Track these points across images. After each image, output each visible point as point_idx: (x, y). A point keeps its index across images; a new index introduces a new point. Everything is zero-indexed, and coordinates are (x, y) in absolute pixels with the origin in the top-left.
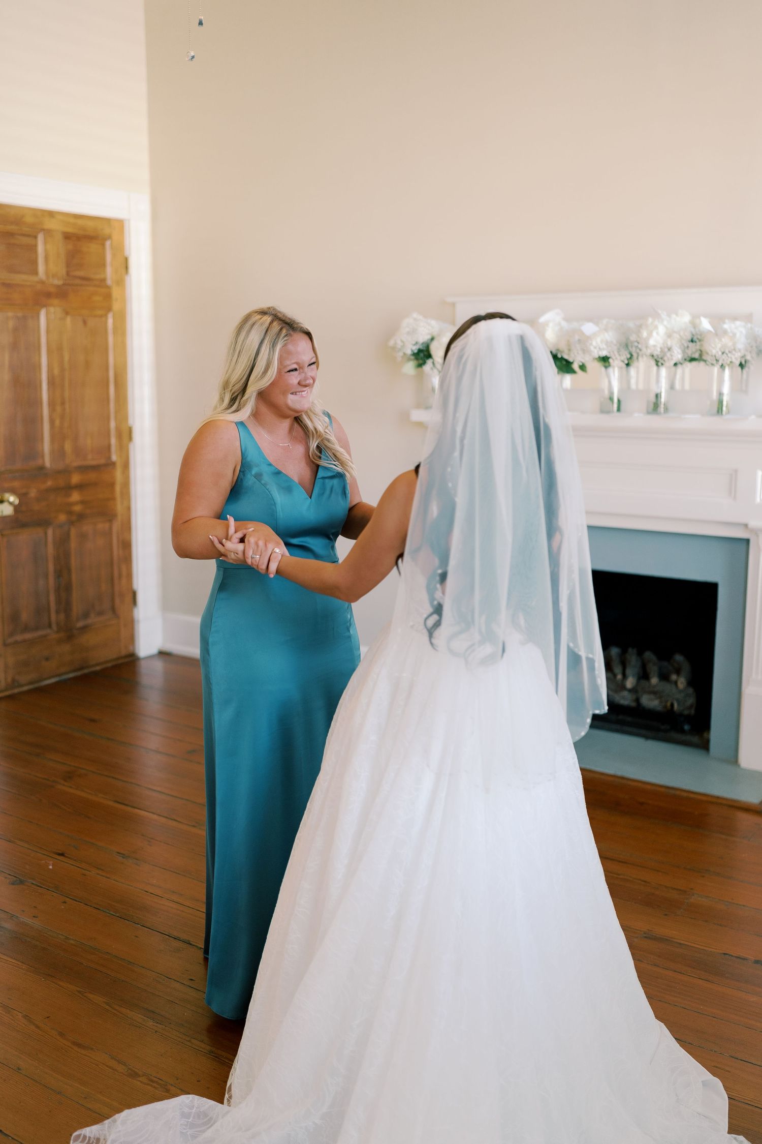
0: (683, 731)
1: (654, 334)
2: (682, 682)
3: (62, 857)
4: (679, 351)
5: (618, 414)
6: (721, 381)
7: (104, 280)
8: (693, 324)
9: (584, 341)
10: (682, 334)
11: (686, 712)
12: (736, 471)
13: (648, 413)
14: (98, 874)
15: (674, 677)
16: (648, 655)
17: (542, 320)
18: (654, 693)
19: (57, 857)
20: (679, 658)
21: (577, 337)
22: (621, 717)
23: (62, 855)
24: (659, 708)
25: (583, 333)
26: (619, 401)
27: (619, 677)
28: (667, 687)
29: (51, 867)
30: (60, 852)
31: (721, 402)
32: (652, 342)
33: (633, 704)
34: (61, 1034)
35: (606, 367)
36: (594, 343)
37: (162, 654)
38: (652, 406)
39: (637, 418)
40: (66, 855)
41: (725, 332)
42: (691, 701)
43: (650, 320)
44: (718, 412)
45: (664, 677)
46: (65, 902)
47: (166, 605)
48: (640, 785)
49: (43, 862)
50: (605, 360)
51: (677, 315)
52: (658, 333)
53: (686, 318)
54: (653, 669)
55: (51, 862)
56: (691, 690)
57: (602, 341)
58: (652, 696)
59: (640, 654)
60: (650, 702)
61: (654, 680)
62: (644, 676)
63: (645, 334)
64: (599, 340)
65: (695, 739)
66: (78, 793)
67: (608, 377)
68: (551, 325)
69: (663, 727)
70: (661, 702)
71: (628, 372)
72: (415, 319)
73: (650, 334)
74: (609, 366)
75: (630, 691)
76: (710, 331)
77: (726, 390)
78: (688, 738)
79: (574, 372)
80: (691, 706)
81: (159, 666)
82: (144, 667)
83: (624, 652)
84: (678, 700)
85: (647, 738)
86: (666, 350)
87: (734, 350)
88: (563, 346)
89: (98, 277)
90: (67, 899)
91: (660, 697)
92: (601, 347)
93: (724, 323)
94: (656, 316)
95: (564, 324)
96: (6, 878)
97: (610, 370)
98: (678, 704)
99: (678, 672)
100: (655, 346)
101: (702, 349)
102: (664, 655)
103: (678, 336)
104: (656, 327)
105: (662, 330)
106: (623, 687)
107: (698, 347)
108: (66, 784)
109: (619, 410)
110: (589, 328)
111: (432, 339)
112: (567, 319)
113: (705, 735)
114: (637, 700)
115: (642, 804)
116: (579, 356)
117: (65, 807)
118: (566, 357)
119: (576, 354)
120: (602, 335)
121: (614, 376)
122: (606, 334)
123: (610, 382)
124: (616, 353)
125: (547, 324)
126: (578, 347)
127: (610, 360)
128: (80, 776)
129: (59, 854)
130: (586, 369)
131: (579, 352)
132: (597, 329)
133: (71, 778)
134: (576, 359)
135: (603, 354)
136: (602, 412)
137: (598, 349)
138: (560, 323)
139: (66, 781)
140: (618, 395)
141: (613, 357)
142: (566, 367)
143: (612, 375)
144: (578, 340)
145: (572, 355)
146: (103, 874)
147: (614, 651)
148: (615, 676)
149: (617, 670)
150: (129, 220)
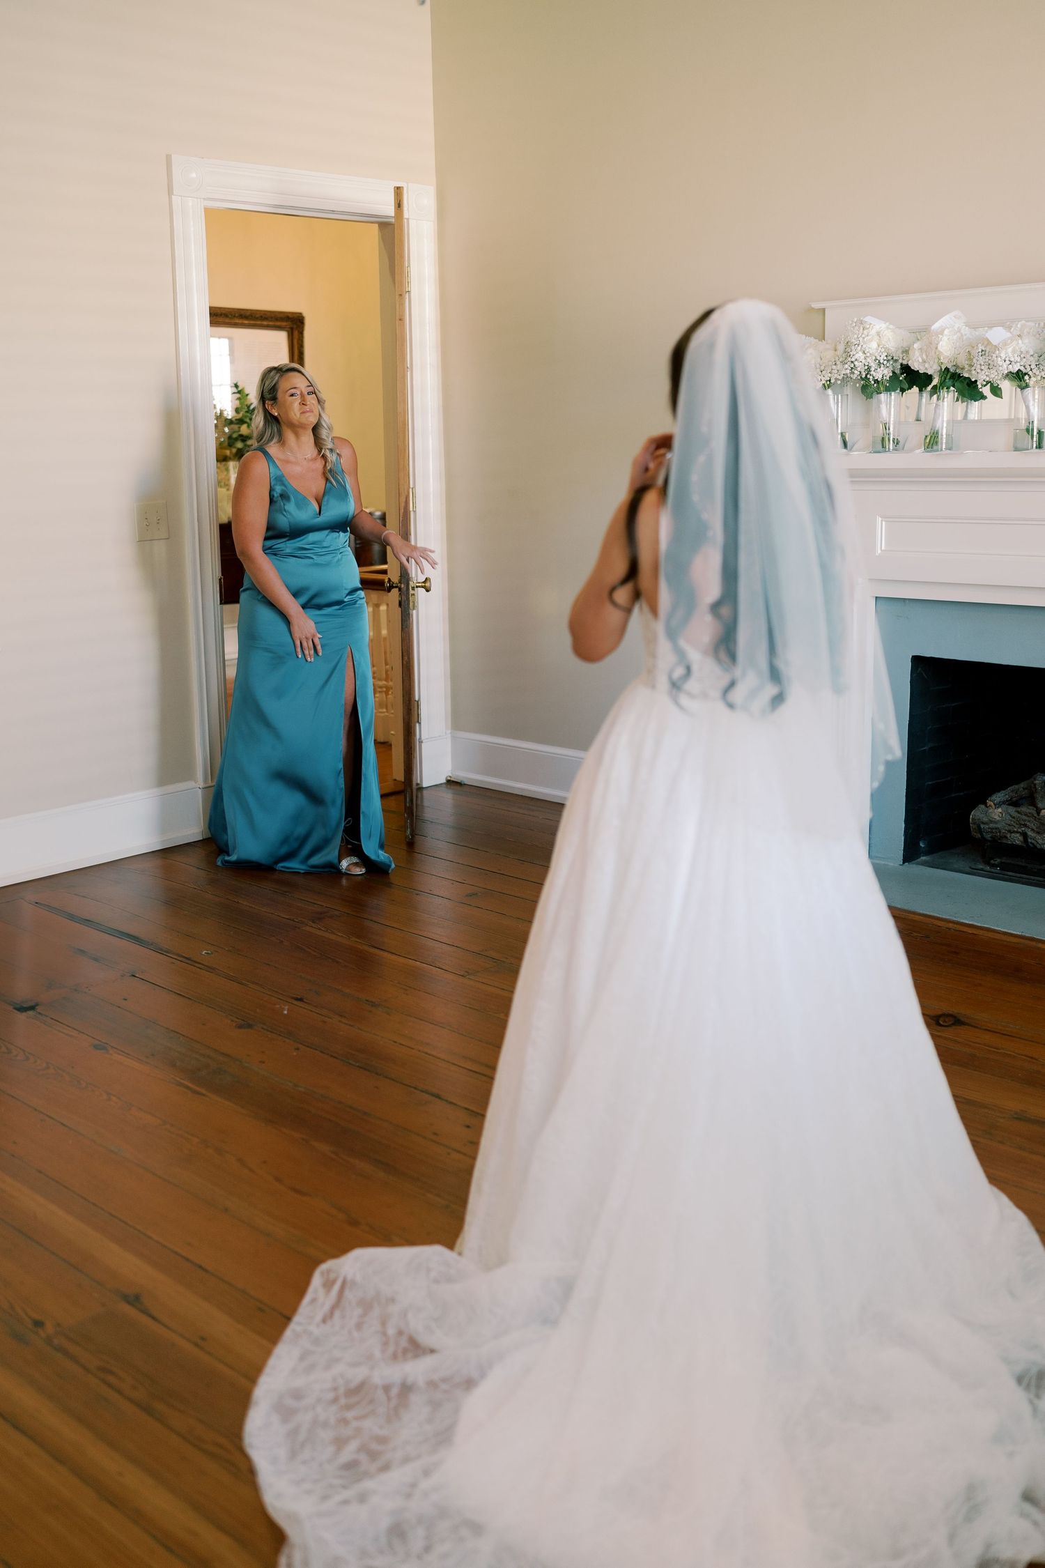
3: (299, 1002)
5: (1038, 450)
9: (988, 351)
14: (340, 1021)
17: (936, 326)
19: (296, 1002)
21: (981, 347)
23: (301, 1000)
25: (989, 343)
26: (1040, 433)
29: (286, 1012)
30: (299, 997)
34: (278, 1179)
35: (1022, 388)
36: (1003, 355)
37: (450, 783)
40: (305, 1000)
46: (298, 1049)
47: (458, 720)
49: (278, 1006)
50: (1018, 377)
55: (287, 1007)
57: (1014, 352)
64: (1010, 350)
66: (327, 935)
67: (1025, 400)
68: (946, 332)
74: (1027, 386)
79: (984, 397)
81: (448, 798)
82: (428, 800)
88: (962, 361)
90: (300, 1046)
92: (1012, 359)
95: (966, 331)
96: (232, 1021)
97: (1028, 391)
108: (314, 925)
109: (1039, 446)
110: (997, 335)
112: (969, 325)
116: (983, 372)
117: (309, 950)
118: (966, 375)
119: (979, 371)
120: (1015, 343)
121: (1034, 400)
122: (1020, 342)
123: (1027, 408)
124: (1033, 367)
125: (942, 333)
126: (981, 360)
127: (1026, 377)
128: (331, 917)
129: (297, 999)
130: (999, 393)
131: (983, 367)
132: (1009, 335)
133: (320, 919)
134: (980, 377)
135: (1015, 368)
136: (1016, 449)
137: (1008, 362)
138: (959, 331)
139: (313, 922)
140: (1038, 424)
141: (1030, 373)
142: (969, 389)
143: (1030, 398)
144: (982, 351)
145: (973, 372)
146: (346, 1022)
147: (1040, 780)
148: (1038, 811)
149: (1042, 803)
150: (407, 220)
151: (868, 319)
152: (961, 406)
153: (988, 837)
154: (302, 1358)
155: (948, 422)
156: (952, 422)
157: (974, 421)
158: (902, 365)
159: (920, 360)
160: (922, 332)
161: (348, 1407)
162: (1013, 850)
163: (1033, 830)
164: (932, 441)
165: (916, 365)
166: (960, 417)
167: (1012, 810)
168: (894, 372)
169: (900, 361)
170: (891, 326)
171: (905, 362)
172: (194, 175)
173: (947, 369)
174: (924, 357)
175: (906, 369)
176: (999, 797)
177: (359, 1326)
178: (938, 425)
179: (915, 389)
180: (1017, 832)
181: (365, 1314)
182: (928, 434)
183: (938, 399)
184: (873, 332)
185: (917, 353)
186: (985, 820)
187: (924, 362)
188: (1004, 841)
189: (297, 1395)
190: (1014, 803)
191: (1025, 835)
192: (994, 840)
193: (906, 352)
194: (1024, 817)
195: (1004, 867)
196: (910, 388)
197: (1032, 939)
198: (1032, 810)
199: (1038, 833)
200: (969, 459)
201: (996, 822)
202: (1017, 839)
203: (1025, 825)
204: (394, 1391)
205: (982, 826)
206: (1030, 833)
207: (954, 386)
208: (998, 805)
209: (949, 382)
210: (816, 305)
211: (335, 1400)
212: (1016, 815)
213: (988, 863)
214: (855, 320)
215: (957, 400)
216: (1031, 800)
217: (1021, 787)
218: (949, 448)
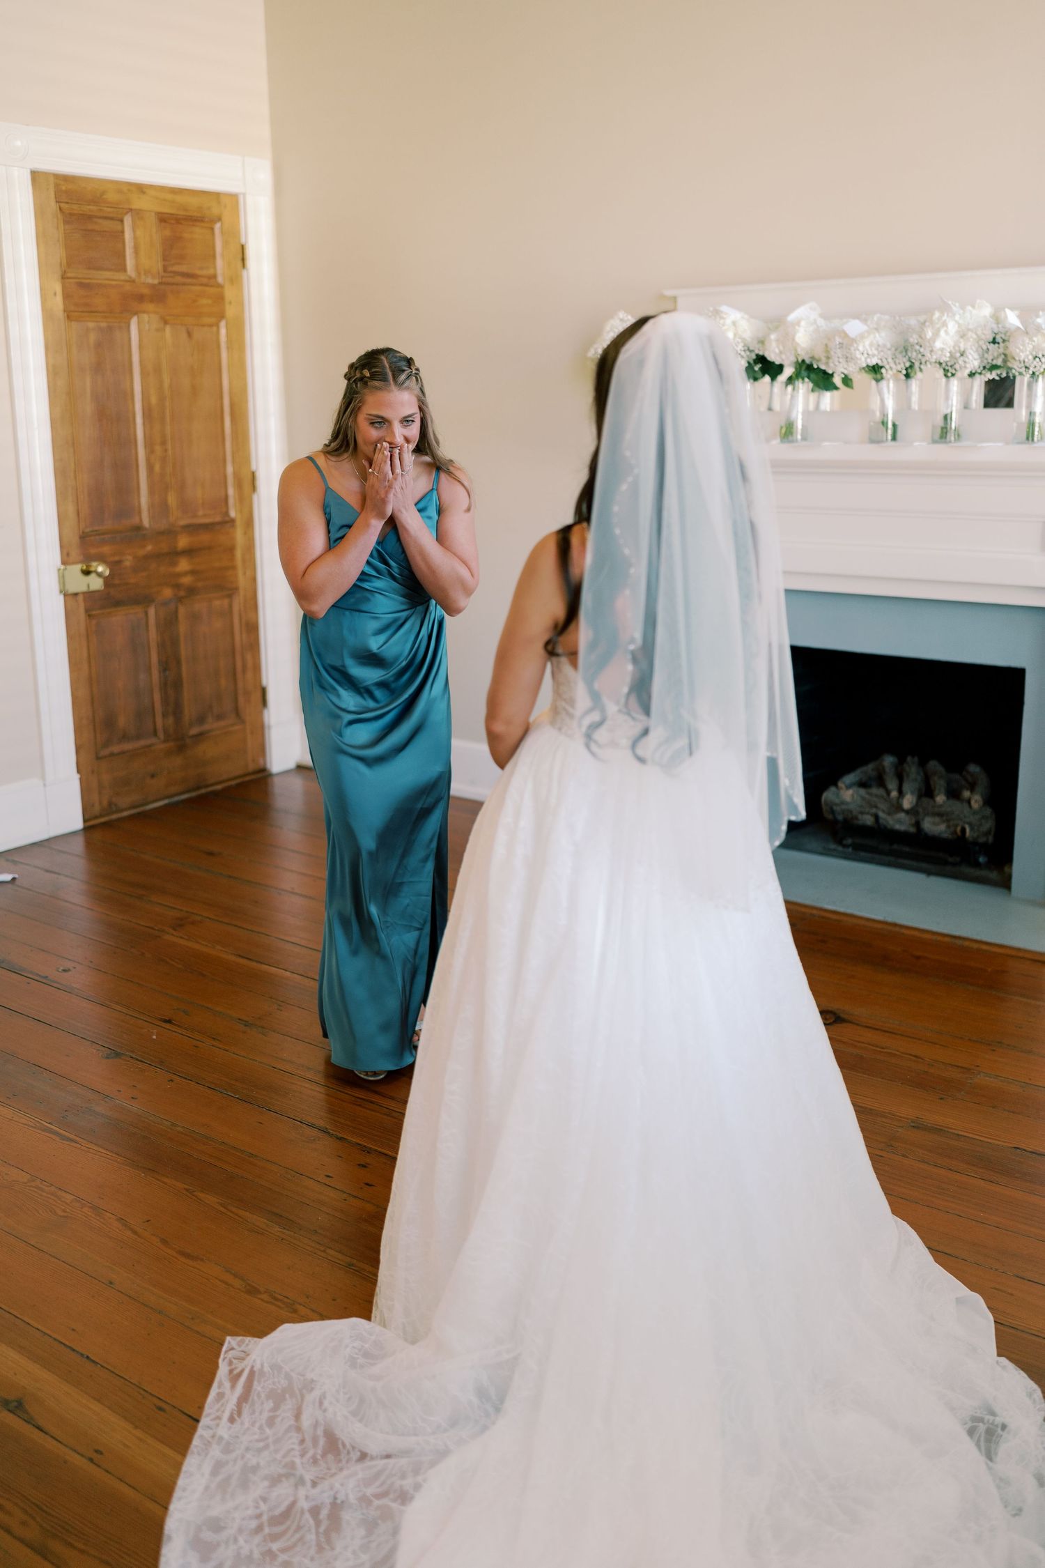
0: (977, 865)
1: (942, 333)
2: (977, 801)
3: (169, 1024)
4: (976, 356)
5: (893, 443)
6: (1032, 396)
7: (213, 276)
8: (997, 318)
9: (847, 343)
10: (979, 332)
11: (982, 840)
13: (934, 442)
14: (214, 1046)
15: (966, 794)
16: (933, 765)
17: (792, 317)
18: (940, 815)
19: (162, 1024)
20: (973, 768)
21: (838, 340)
22: (895, 847)
23: (169, 1021)
24: (945, 835)
25: (846, 335)
26: (894, 425)
27: (894, 794)
28: (956, 807)
29: (154, 1037)
30: (167, 1018)
31: (1031, 425)
32: (938, 344)
33: (912, 830)
34: (164, 1241)
35: (877, 381)
36: (861, 348)
37: (300, 768)
38: (939, 430)
39: (918, 448)
40: (173, 1022)
41: (1038, 328)
42: (988, 825)
43: (937, 314)
44: (1028, 439)
45: (953, 794)
46: (172, 1081)
48: (916, 933)
49: (146, 1030)
50: (875, 370)
51: (973, 307)
52: (946, 332)
53: (987, 311)
54: (939, 784)
55: (155, 1031)
56: (988, 811)
57: (871, 345)
58: (937, 819)
59: (922, 764)
60: (934, 827)
61: (940, 798)
62: (927, 792)
63: (929, 334)
64: (867, 343)
65: (994, 875)
66: (190, 944)
67: (880, 393)
68: (803, 323)
69: (950, 859)
70: (948, 827)
71: (908, 387)
72: (622, 320)
73: (936, 334)
74: (882, 378)
75: (907, 812)
76: (1019, 328)
78: (984, 873)
79: (836, 388)
80: (987, 833)
81: (298, 784)
82: (278, 787)
83: (902, 761)
84: (970, 824)
85: (929, 873)
86: (958, 355)
88: (819, 353)
89: (205, 272)
90: (175, 1077)
91: (948, 821)
92: (870, 353)
93: (1038, 316)
94: (945, 308)
95: (821, 322)
96: (98, 1050)
97: (883, 384)
98: (972, 829)
99: (972, 788)
100: (942, 350)
101: (1007, 352)
102: (955, 765)
103: (975, 336)
104: (945, 324)
105: (952, 327)
106: (899, 808)
107: (1001, 350)
108: (175, 933)
109: (894, 438)
110: (854, 328)
112: (824, 316)
113: (1006, 869)
114: (917, 824)
115: (918, 958)
116: (841, 365)
117: (173, 963)
118: (823, 367)
119: (837, 363)
120: (872, 336)
121: (889, 392)
122: (877, 335)
123: (882, 401)
124: (890, 360)
125: (798, 323)
126: (839, 353)
127: (883, 371)
128: (193, 923)
129: (166, 1021)
130: (849, 382)
131: (841, 360)
132: (865, 328)
133: (181, 926)
134: (837, 369)
135: (873, 362)
136: (872, 441)
137: (866, 355)
138: (815, 322)
139: (175, 930)
140: (893, 417)
141: (887, 367)
142: (822, 380)
143: (885, 390)
144: (840, 343)
145: (831, 365)
146: (221, 1046)
147: (888, 761)
148: (888, 793)
149: (892, 785)
150: (244, 194)
151: (724, 308)
152: (813, 397)
153: (840, 818)
154: (215, 1472)
155: (803, 413)
156: (806, 413)
157: (825, 412)
158: (757, 355)
159: (777, 351)
160: (777, 322)
161: (274, 1538)
162: (864, 831)
163: (883, 811)
164: (787, 432)
165: (772, 357)
166: (811, 407)
167: (862, 791)
168: (749, 363)
169: (757, 352)
170: (746, 316)
171: (761, 353)
172: (19, 143)
173: (803, 361)
174: (781, 348)
175: (761, 359)
176: (850, 778)
177: (271, 1422)
178: (793, 415)
179: (767, 378)
180: (868, 813)
181: (276, 1408)
182: (783, 424)
183: (794, 389)
184: (728, 321)
185: (774, 344)
186: (837, 801)
187: (781, 352)
188: (856, 822)
189: (216, 1525)
190: (863, 784)
191: (876, 817)
192: (846, 821)
193: (762, 342)
194: (875, 799)
195: (857, 848)
196: (764, 375)
197: (895, 925)
198: (881, 792)
199: (889, 814)
200: (829, 450)
201: (847, 803)
202: (868, 820)
203: (876, 807)
204: (324, 1513)
205: (835, 808)
206: (881, 814)
207: (809, 378)
208: (848, 787)
209: (804, 373)
210: (669, 293)
211: (259, 1529)
212: (867, 796)
213: (840, 842)
214: (711, 309)
215: (813, 391)
216: (880, 781)
217: (870, 768)
218: (804, 439)
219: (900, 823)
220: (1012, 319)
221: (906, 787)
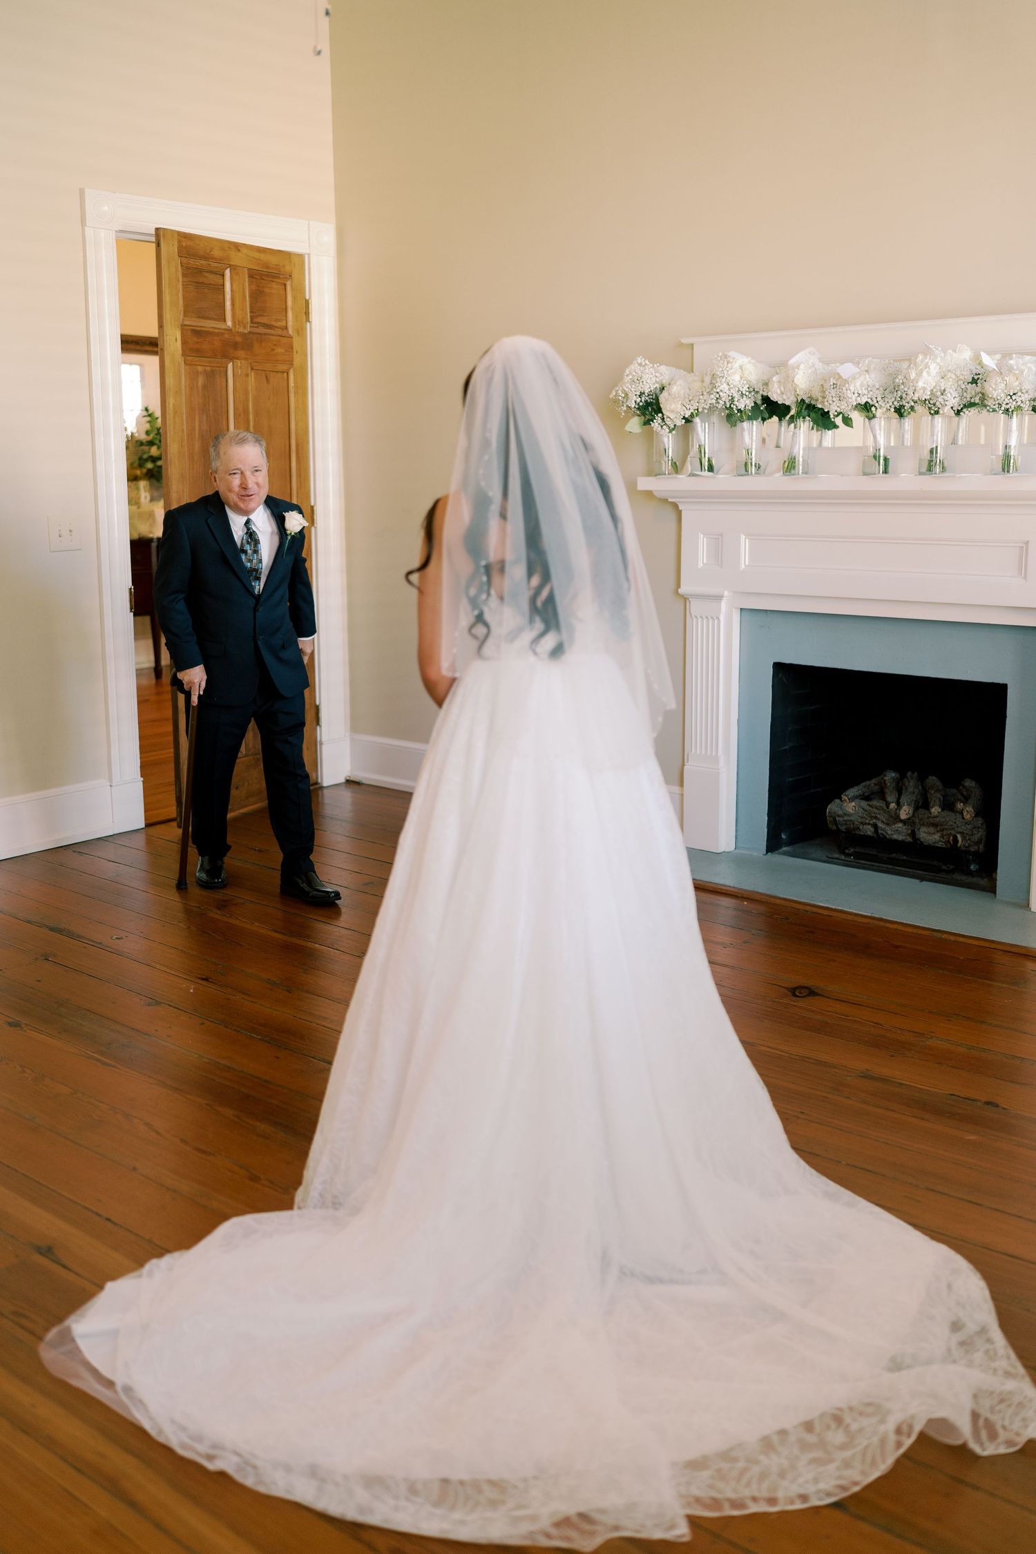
0: (969, 873)
1: (925, 374)
2: (968, 812)
3: (204, 981)
4: (955, 394)
5: (884, 475)
6: (1008, 431)
7: (286, 328)
8: (977, 359)
9: (839, 384)
10: (958, 373)
11: (972, 849)
12: (1027, 543)
13: (921, 474)
14: (243, 998)
15: (960, 806)
16: (932, 780)
17: (792, 362)
18: (935, 825)
19: (201, 982)
20: (969, 783)
21: (832, 381)
22: (894, 855)
23: (206, 979)
24: (940, 845)
25: (840, 377)
26: (886, 460)
27: (893, 805)
28: (949, 817)
29: (192, 991)
30: (204, 977)
31: (1007, 457)
32: (920, 384)
33: (909, 839)
34: (184, 1140)
35: (870, 419)
36: (852, 388)
37: (349, 782)
38: (926, 464)
39: (906, 478)
40: (210, 979)
41: (1010, 369)
42: (979, 834)
43: (920, 357)
44: (1003, 470)
45: (948, 806)
46: (203, 1024)
47: (356, 724)
48: (899, 927)
49: (184, 985)
50: (866, 408)
51: (955, 351)
52: (929, 373)
53: (967, 354)
54: (935, 797)
55: (192, 986)
56: (980, 821)
57: (862, 385)
58: (932, 829)
59: (922, 779)
60: (929, 836)
61: (935, 810)
62: (923, 804)
63: (913, 375)
64: (858, 384)
65: (984, 882)
66: (232, 921)
67: (872, 430)
68: (802, 367)
69: (944, 867)
70: (942, 836)
71: (901, 426)
72: (640, 365)
73: (919, 374)
74: (874, 417)
75: (904, 822)
76: (994, 369)
77: (1013, 442)
78: (975, 880)
79: (836, 427)
80: (979, 842)
81: (347, 796)
82: (328, 798)
83: (903, 776)
84: (962, 833)
85: (922, 879)
86: (939, 393)
87: (1021, 390)
88: (816, 394)
89: (279, 324)
90: (206, 1021)
91: (942, 830)
92: (860, 392)
93: (1011, 359)
94: (927, 352)
95: (819, 366)
96: (141, 998)
97: (875, 421)
98: (964, 838)
99: (966, 800)
100: (924, 389)
101: (983, 391)
102: (952, 781)
103: (954, 377)
104: (927, 366)
105: (934, 368)
106: (897, 819)
107: (978, 389)
109: (886, 471)
110: (847, 370)
111: (663, 389)
112: (826, 362)
113: (994, 875)
114: (913, 834)
115: (898, 947)
116: (835, 403)
117: (216, 935)
118: (820, 406)
119: (831, 402)
120: (862, 378)
121: (880, 430)
122: (867, 376)
123: (875, 437)
124: (879, 399)
125: (798, 367)
126: (833, 392)
127: (873, 409)
128: (236, 903)
129: (203, 979)
130: (850, 422)
131: (834, 399)
132: (858, 370)
133: (225, 904)
134: (832, 409)
135: (863, 400)
136: (865, 474)
137: (856, 395)
138: (813, 365)
139: (219, 907)
140: (885, 452)
141: (877, 405)
142: (823, 419)
143: (877, 427)
144: (834, 384)
145: (826, 403)
146: (249, 999)
147: (890, 776)
148: (888, 805)
149: (891, 797)
150: (309, 255)
151: (732, 354)
152: (815, 435)
153: (843, 828)
155: (804, 449)
156: (808, 449)
157: (828, 448)
158: (762, 396)
159: (779, 392)
160: (780, 366)
162: (865, 841)
163: (882, 822)
164: (790, 466)
165: (774, 397)
166: (815, 444)
167: (864, 804)
168: (755, 403)
169: (761, 392)
170: (753, 361)
171: (765, 394)
172: (105, 208)
173: (803, 400)
174: (782, 389)
175: (766, 400)
176: (852, 792)
178: (795, 451)
179: (775, 418)
180: (869, 824)
182: (786, 459)
183: (795, 427)
184: (736, 365)
185: (776, 385)
186: (840, 813)
187: (782, 393)
188: (857, 832)
190: (866, 798)
191: (875, 826)
192: (848, 831)
193: (766, 384)
194: (875, 810)
195: (858, 856)
196: (770, 417)
197: (881, 920)
198: (881, 804)
199: (887, 824)
200: (824, 482)
201: (850, 815)
202: (869, 830)
203: (876, 818)
205: (837, 819)
206: (880, 824)
207: (809, 416)
208: (851, 800)
209: (805, 412)
210: (685, 341)
212: (868, 808)
213: (843, 853)
214: (720, 354)
215: (813, 428)
216: (881, 795)
217: (872, 783)
218: (805, 473)
219: (898, 833)
220: (989, 362)
221: (903, 799)
